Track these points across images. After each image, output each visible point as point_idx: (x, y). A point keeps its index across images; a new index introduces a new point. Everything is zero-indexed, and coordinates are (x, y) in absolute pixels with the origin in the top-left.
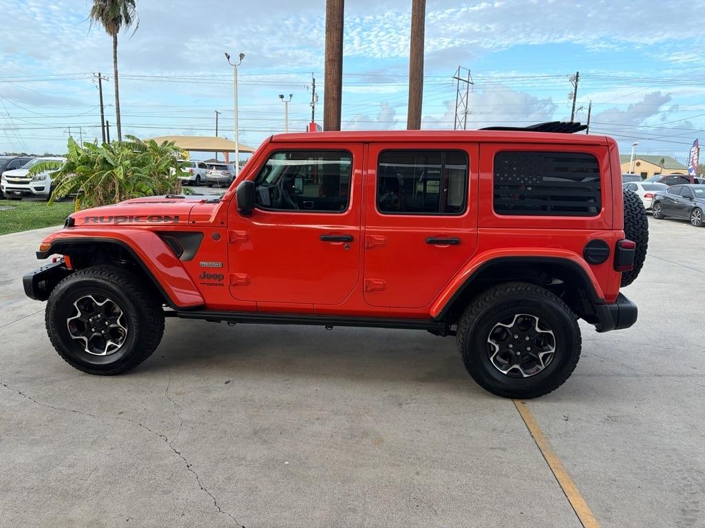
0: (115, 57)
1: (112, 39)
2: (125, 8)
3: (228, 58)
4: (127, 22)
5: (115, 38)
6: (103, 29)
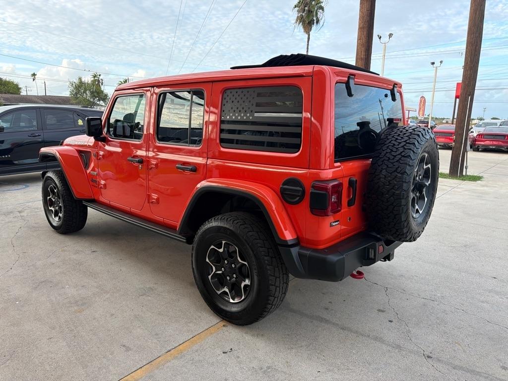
0: (308, 48)
1: (307, 36)
2: (317, 14)
3: (380, 38)
4: (317, 23)
5: (309, 35)
6: (302, 30)
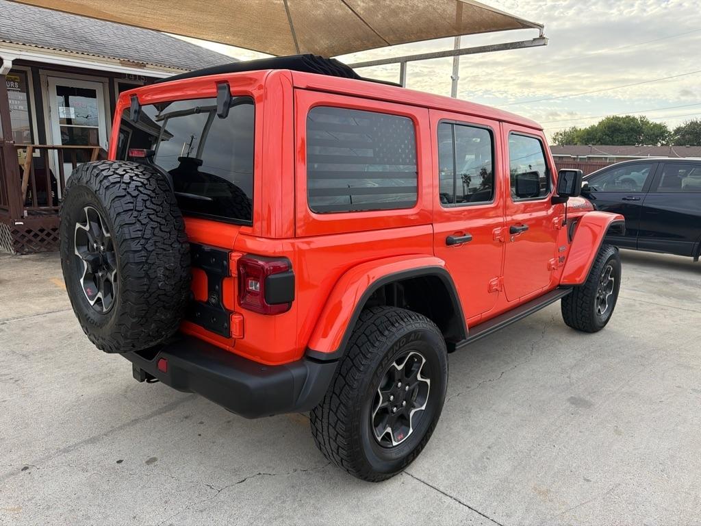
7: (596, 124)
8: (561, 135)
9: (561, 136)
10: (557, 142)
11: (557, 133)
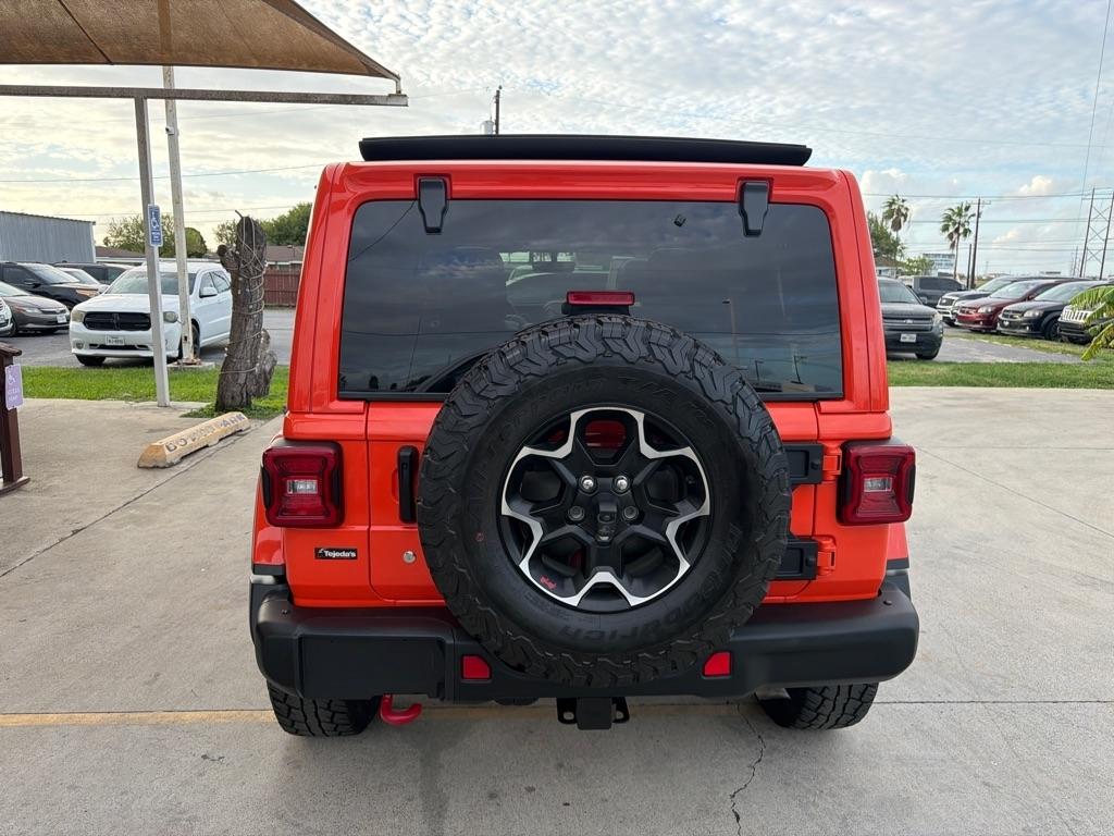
7: (287, 214)
8: (229, 228)
9: (229, 231)
10: (224, 240)
11: (223, 226)
